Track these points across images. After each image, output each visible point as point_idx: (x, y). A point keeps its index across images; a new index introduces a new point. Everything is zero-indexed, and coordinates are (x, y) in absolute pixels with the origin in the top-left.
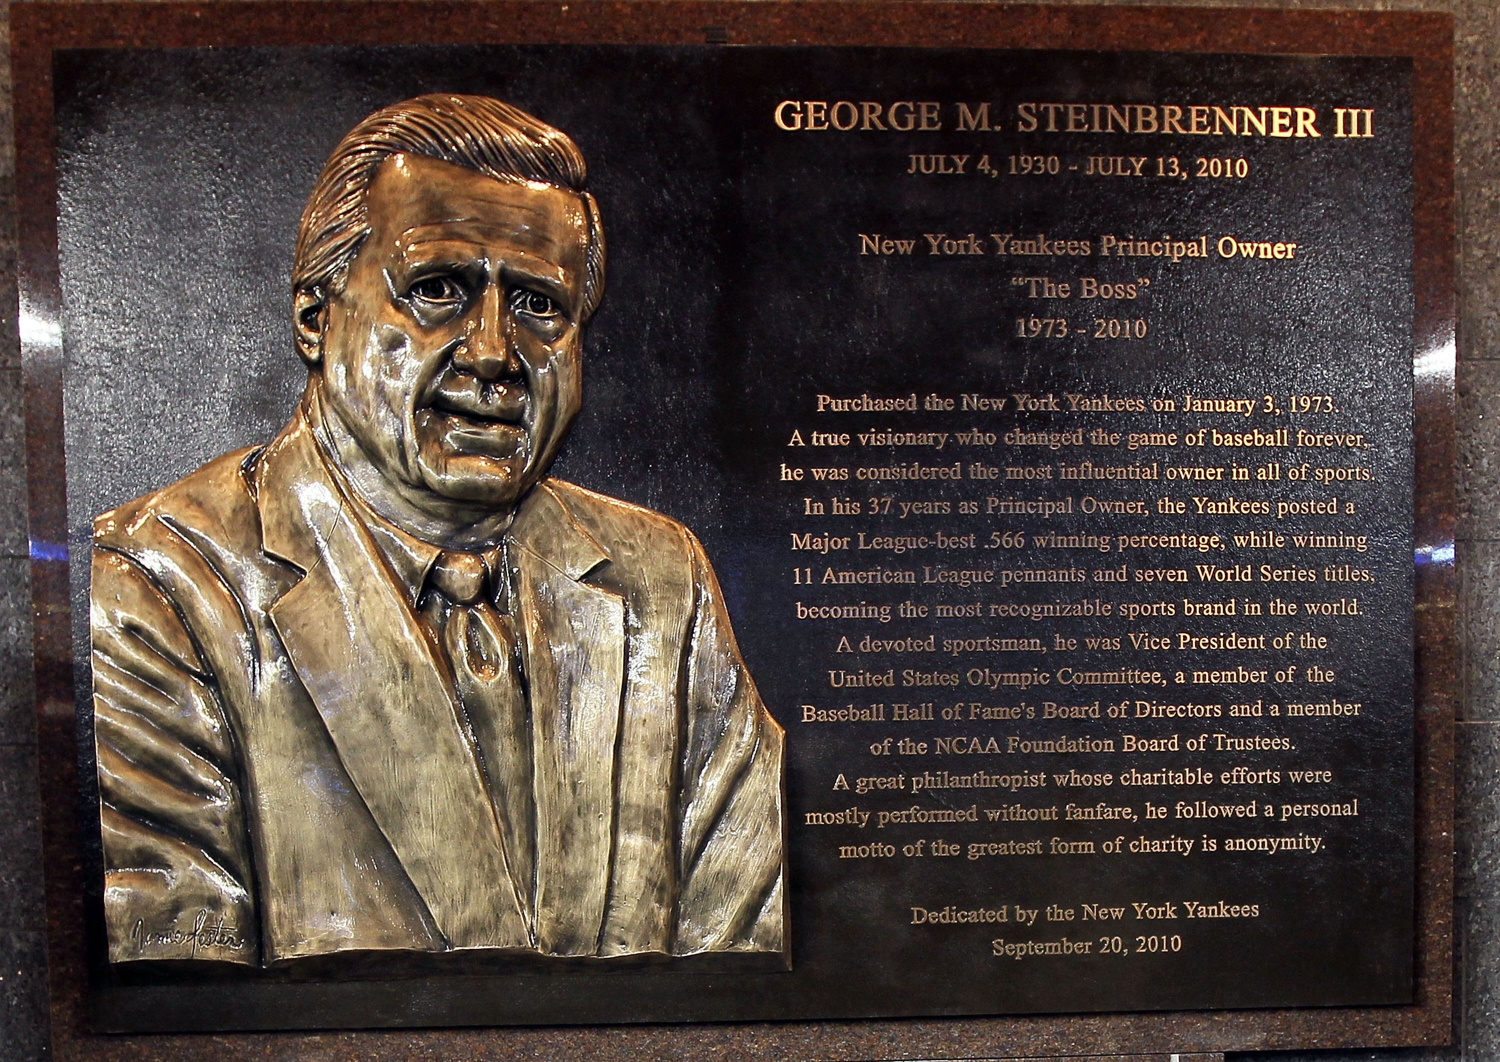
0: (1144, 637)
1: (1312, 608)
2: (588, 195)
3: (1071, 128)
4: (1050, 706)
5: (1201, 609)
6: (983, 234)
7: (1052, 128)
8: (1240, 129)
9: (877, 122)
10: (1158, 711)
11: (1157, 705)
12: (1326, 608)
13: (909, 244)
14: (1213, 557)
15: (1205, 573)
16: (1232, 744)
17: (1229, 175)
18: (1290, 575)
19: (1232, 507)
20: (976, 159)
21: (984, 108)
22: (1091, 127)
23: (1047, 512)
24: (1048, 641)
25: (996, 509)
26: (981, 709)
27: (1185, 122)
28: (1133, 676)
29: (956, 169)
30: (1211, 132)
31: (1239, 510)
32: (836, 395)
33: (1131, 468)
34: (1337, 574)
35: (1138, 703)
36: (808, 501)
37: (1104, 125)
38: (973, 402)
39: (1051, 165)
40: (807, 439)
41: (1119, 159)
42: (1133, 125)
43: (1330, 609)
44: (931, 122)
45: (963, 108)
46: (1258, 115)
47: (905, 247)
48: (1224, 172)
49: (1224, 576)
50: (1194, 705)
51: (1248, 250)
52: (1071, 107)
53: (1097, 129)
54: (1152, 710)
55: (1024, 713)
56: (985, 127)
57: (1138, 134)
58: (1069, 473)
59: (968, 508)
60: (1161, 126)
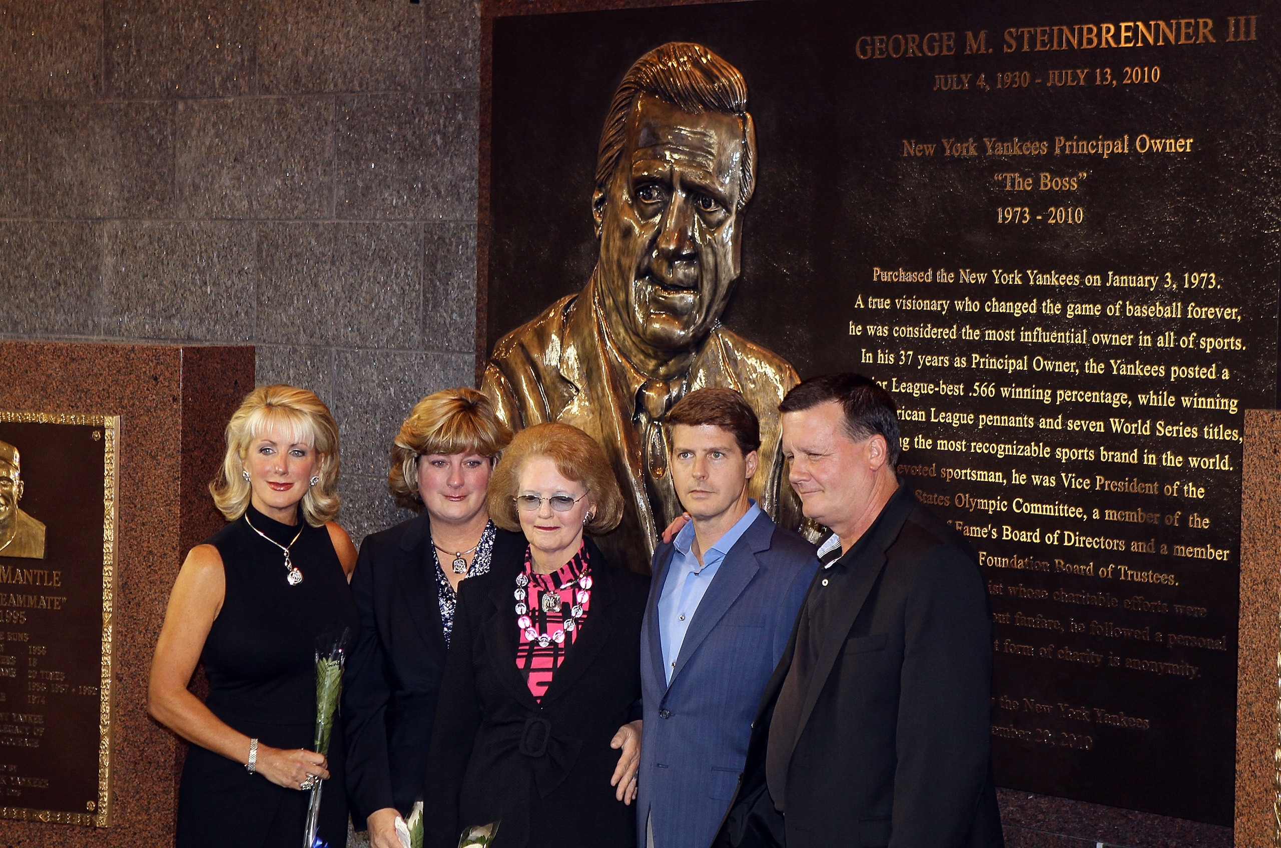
0: (1072, 477)
1: (1194, 462)
2: (749, 116)
3: (1039, 48)
4: (1007, 530)
5: (1113, 457)
6: (979, 140)
7: (1026, 48)
8: (1156, 39)
9: (917, 51)
10: (1080, 541)
11: (1080, 536)
12: (1205, 462)
13: (932, 147)
14: (1122, 412)
15: (1116, 425)
16: (1132, 575)
17: (1146, 81)
18: (1178, 432)
19: (1138, 370)
20: (977, 76)
21: (982, 35)
22: (1052, 46)
23: (1010, 368)
24: (1008, 476)
25: (978, 364)
26: (963, 526)
27: (1117, 37)
28: (1063, 510)
29: (963, 85)
30: (1135, 44)
31: (1143, 372)
32: (884, 268)
33: (1068, 334)
34: (1214, 432)
35: (1066, 533)
36: (864, 350)
37: (1060, 44)
38: (968, 277)
39: (1023, 79)
40: (865, 302)
41: (1069, 72)
42: (1080, 42)
43: (1208, 463)
44: (949, 48)
45: (970, 34)
46: (1170, 26)
47: (930, 150)
48: (1143, 79)
49: (1130, 428)
50: (1106, 539)
51: (1158, 146)
52: (1039, 30)
53: (1055, 47)
54: (1075, 540)
55: (990, 533)
56: (983, 50)
57: (1085, 49)
58: (1027, 337)
59: (960, 363)
60: (1100, 42)
